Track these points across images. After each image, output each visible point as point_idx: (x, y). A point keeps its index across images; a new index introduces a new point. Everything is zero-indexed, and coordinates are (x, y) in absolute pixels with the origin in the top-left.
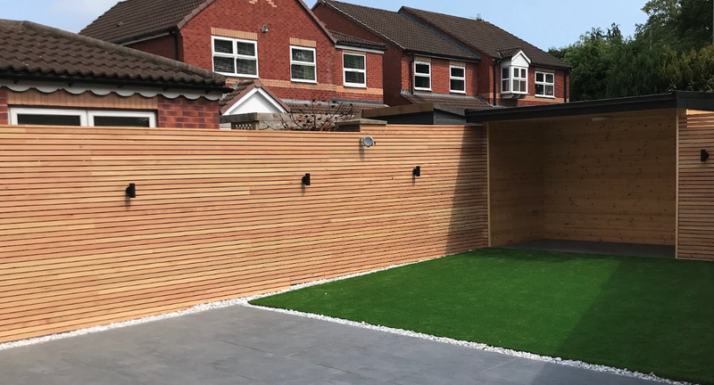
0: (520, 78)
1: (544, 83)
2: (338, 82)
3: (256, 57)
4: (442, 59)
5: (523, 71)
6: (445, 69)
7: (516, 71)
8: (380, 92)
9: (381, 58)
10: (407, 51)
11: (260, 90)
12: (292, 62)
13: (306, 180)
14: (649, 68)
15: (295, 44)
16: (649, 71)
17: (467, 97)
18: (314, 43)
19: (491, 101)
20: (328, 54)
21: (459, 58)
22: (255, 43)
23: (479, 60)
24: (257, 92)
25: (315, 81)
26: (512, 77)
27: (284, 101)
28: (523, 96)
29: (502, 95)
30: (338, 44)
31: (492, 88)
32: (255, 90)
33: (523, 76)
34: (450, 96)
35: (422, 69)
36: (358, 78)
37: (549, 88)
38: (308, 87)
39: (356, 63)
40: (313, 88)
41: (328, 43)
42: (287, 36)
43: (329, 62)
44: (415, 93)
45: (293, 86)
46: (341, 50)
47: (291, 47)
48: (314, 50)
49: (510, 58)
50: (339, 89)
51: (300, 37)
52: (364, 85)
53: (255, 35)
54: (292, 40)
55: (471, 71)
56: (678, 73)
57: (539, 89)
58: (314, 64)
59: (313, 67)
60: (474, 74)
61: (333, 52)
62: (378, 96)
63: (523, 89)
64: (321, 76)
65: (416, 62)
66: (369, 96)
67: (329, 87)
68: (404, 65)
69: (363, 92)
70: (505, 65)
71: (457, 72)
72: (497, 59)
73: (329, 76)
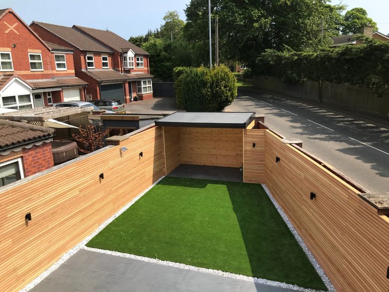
0: (131, 61)
1: (140, 62)
2: (53, 69)
3: (11, 60)
4: (98, 54)
5: (132, 58)
6: (100, 57)
7: (130, 58)
8: (73, 71)
9: (72, 55)
10: (83, 51)
11: (17, 79)
12: (31, 61)
13: (102, 176)
14: (199, 77)
15: (31, 52)
16: (199, 78)
17: (110, 70)
18: (40, 51)
19: (120, 71)
20: (48, 56)
21: (105, 53)
22: (10, 53)
23: (114, 53)
24: (16, 80)
25: (43, 70)
26: (128, 61)
27: (28, 81)
28: (133, 69)
29: (124, 69)
30: (52, 50)
31: (120, 66)
32: (14, 79)
33: (132, 60)
34: (103, 70)
35: (90, 58)
36: (63, 65)
37: (141, 63)
38: (40, 73)
39: (61, 58)
40: (42, 73)
41: (47, 50)
42: (26, 48)
43: (49, 60)
44: (88, 70)
45: (32, 73)
46: (54, 53)
47: (29, 54)
48: (41, 54)
49: (127, 52)
50: (55, 72)
51: (33, 48)
52: (66, 69)
53: (9, 49)
54: (29, 50)
55: (110, 58)
56: (210, 79)
57: (138, 64)
58: (41, 61)
59: (41, 63)
60: (112, 59)
61: (50, 55)
62: (72, 74)
63: (133, 66)
64: (45, 67)
65: (87, 56)
66: (69, 74)
67: (50, 72)
68: (82, 57)
69: (66, 72)
70: (125, 55)
71: (104, 59)
72: (121, 53)
73: (49, 66)
